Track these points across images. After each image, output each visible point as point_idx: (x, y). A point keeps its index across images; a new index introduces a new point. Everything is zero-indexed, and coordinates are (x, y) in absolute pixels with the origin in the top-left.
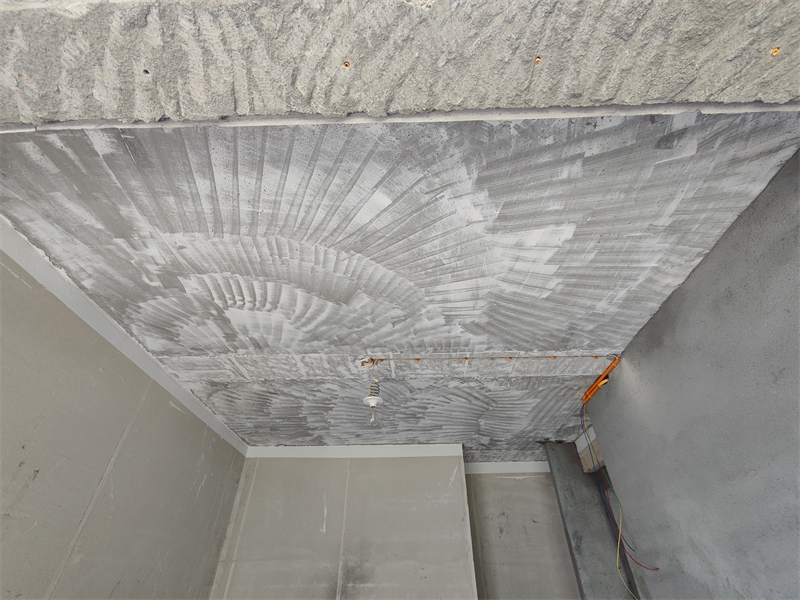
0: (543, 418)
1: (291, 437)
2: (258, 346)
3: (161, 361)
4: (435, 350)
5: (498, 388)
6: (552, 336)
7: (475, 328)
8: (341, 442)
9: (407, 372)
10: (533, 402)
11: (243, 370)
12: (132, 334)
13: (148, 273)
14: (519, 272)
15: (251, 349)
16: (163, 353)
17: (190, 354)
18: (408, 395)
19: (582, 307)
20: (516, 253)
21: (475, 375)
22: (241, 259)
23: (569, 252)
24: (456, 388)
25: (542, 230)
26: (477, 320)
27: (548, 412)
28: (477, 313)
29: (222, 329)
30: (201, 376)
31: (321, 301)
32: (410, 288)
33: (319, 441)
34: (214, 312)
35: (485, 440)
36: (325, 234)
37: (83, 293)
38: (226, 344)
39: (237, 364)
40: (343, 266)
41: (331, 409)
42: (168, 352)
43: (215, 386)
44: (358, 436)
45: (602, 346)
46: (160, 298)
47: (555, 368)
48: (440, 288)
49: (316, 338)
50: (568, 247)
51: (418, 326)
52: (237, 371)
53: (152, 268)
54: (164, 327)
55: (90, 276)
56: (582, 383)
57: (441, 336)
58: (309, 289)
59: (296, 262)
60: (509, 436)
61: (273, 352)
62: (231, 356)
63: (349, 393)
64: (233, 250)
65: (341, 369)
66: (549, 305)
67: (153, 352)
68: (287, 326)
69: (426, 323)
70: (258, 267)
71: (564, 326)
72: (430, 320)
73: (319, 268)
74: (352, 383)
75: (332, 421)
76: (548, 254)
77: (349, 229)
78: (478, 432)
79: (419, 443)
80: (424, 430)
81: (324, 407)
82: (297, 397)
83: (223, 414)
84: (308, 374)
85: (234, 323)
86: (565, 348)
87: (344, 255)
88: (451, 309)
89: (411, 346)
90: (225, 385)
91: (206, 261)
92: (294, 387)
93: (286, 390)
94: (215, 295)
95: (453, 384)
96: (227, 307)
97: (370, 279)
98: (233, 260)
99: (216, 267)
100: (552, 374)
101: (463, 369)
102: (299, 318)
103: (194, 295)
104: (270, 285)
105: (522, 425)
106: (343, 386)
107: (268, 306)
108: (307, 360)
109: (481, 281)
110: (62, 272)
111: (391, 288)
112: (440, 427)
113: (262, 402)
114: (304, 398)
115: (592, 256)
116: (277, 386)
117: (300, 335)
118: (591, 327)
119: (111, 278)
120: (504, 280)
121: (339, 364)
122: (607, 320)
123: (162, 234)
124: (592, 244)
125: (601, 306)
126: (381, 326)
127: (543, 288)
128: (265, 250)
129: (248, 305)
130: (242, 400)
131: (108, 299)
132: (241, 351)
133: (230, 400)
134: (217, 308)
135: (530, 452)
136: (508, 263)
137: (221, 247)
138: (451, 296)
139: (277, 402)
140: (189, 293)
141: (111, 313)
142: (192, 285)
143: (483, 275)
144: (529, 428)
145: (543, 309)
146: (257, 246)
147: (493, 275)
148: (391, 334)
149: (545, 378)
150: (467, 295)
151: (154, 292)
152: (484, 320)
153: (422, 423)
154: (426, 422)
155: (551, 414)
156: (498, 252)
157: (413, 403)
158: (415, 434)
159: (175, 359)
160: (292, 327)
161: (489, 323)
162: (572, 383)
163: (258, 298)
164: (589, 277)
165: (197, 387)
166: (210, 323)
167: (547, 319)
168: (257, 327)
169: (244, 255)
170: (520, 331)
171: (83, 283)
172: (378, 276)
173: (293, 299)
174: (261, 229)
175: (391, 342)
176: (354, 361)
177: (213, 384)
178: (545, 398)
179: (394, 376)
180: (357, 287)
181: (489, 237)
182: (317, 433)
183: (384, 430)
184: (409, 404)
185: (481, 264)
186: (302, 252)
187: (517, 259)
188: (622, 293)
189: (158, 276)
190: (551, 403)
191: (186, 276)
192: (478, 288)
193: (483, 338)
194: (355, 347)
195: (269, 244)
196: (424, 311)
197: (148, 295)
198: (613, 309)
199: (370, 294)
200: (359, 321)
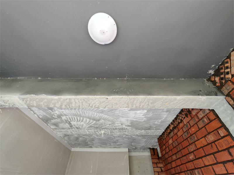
0: (148, 143)
1: (84, 146)
2: (77, 128)
3: (54, 130)
4: (119, 130)
5: (135, 137)
6: (146, 128)
7: (128, 126)
8: (97, 147)
9: (113, 133)
10: (144, 140)
11: (73, 132)
12: (48, 125)
13: (54, 116)
14: (137, 117)
15: (76, 129)
16: (54, 129)
17: (61, 129)
18: (113, 138)
19: (152, 123)
20: (135, 114)
21: (129, 134)
22: (76, 114)
23: (146, 114)
24: (125, 137)
25: (140, 111)
26: (128, 125)
27: (149, 142)
28: (129, 123)
29: (69, 125)
30: (63, 133)
31: (93, 121)
32: (113, 119)
33: (91, 147)
34: (68, 122)
35: (134, 148)
36: (94, 110)
37: (39, 118)
38: (70, 128)
39: (72, 131)
40: (98, 115)
41: (94, 140)
42: (56, 129)
43: (66, 135)
44: (101, 146)
45: (159, 130)
46: (56, 120)
47: (148, 133)
48: (119, 119)
49: (91, 127)
50: (146, 113)
51: (115, 125)
52: (72, 133)
53: (56, 115)
54: (56, 125)
55: (42, 116)
56: (156, 136)
57: (121, 127)
58: (90, 119)
59: (88, 114)
60: (140, 147)
61: (81, 129)
62: (71, 130)
63: (99, 137)
64: (74, 113)
65: (97, 133)
66: (144, 122)
67: (52, 129)
68: (85, 125)
69: (117, 125)
70: (79, 115)
71: (149, 126)
72: (118, 124)
73: (93, 116)
74: (99, 135)
75: (94, 143)
76: (142, 114)
77: (99, 110)
78: (132, 146)
79: (117, 148)
80: (118, 145)
81: (93, 140)
82: (86, 138)
83: (67, 141)
84: (89, 133)
85: (72, 124)
86: (150, 130)
87: (98, 114)
88: (122, 123)
89: (114, 129)
90: (68, 135)
91: (68, 114)
92: (85, 136)
93: (83, 136)
94: (69, 119)
95: (124, 136)
96: (71, 121)
97: (104, 117)
98: (74, 114)
99: (70, 115)
100: (148, 134)
101: (127, 133)
102: (87, 124)
103: (64, 119)
104: (81, 118)
105: (143, 144)
106: (97, 136)
107: (81, 121)
108: (89, 131)
109: (128, 118)
110: (36, 115)
111: (108, 119)
112: (122, 145)
113: (77, 139)
114: (88, 138)
115: (152, 115)
116: (81, 136)
117: (88, 126)
118: (155, 126)
119: (46, 116)
120: (133, 118)
121: (96, 132)
122: (158, 125)
123: (59, 110)
124: (151, 113)
125: (156, 123)
126: (106, 125)
127: (142, 120)
128: (81, 113)
129: (76, 121)
130: (72, 138)
131: (44, 119)
132: (73, 129)
133: (69, 138)
134: (69, 121)
135: (146, 150)
136: (134, 116)
137: (71, 112)
138: (122, 121)
139: (81, 139)
140: (63, 119)
141: (44, 122)
142: (64, 118)
143: (129, 117)
144: (145, 145)
145: (143, 123)
146: (79, 112)
147: (131, 117)
148: (109, 127)
149: (147, 135)
150: (126, 120)
151: (55, 119)
152: (130, 125)
153: (117, 144)
154: (118, 143)
155: (150, 142)
156: (131, 114)
157: (115, 140)
158: (116, 146)
159: (57, 130)
160: (86, 125)
161: (131, 125)
162: (153, 136)
163: (79, 120)
164: (152, 118)
165: (61, 135)
166: (67, 124)
167: (144, 125)
168: (78, 125)
169: (76, 113)
170: (139, 127)
171: (40, 117)
172: (105, 117)
173: (86, 121)
174: (80, 110)
175: (109, 128)
176: (100, 131)
177: (65, 135)
178: (147, 139)
179: (110, 134)
180: (101, 119)
181: (129, 112)
182: (90, 145)
183: (107, 145)
184: (114, 140)
185: (128, 116)
186: (89, 113)
187: (136, 115)
188: (160, 121)
189: (57, 116)
190: (149, 140)
191: (63, 116)
192: (128, 119)
193: (131, 128)
194: (100, 129)
195: (82, 112)
196: (116, 123)
197: (53, 119)
198: (159, 123)
199: (104, 120)
200: (102, 124)
